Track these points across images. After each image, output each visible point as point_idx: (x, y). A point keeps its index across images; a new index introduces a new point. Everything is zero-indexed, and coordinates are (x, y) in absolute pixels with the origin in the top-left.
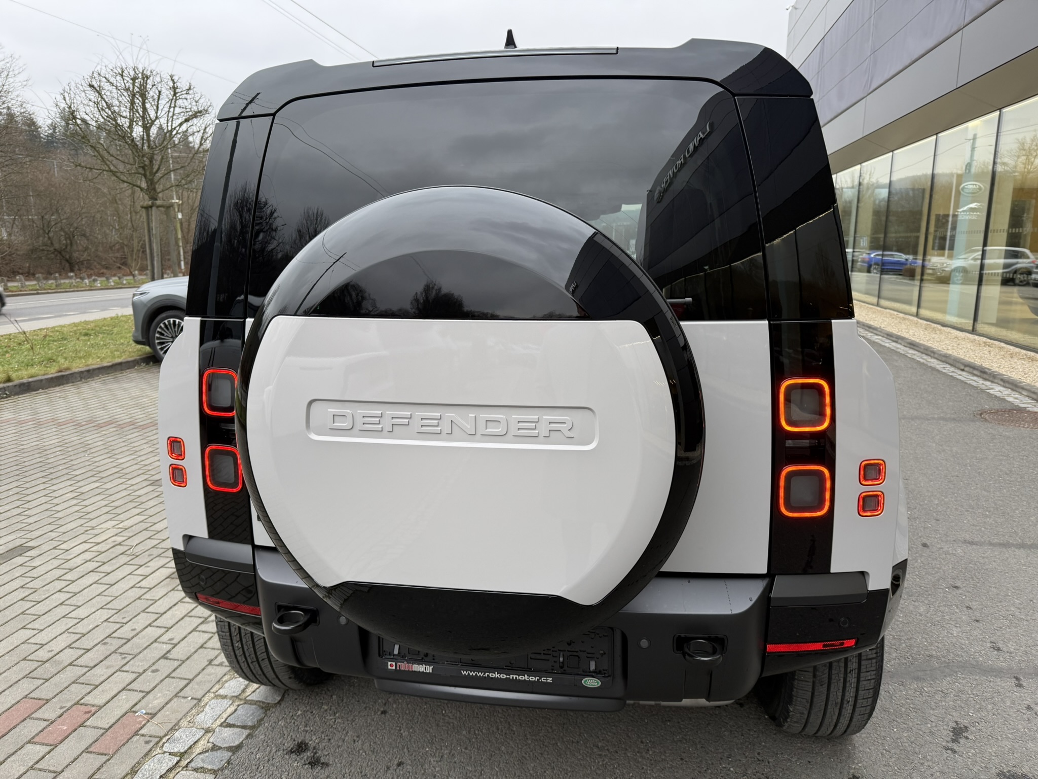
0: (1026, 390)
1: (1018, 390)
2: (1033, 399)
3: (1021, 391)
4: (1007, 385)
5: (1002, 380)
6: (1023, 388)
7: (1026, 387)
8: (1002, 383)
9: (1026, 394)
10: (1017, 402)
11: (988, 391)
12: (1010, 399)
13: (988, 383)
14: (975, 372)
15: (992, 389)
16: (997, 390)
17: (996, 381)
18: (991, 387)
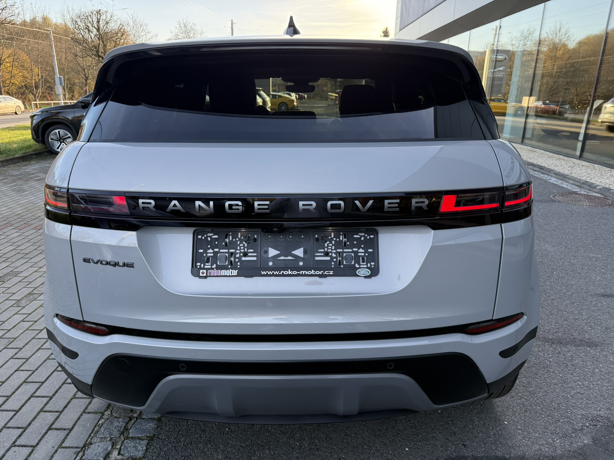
0: (572, 180)
1: (566, 180)
2: (577, 186)
3: (568, 180)
4: (558, 177)
5: (555, 173)
6: (570, 179)
7: (572, 178)
8: (555, 176)
9: (572, 183)
10: (569, 188)
11: (549, 181)
12: (565, 186)
13: (546, 176)
14: (536, 169)
15: (550, 179)
16: (553, 180)
17: (550, 174)
18: (549, 178)
